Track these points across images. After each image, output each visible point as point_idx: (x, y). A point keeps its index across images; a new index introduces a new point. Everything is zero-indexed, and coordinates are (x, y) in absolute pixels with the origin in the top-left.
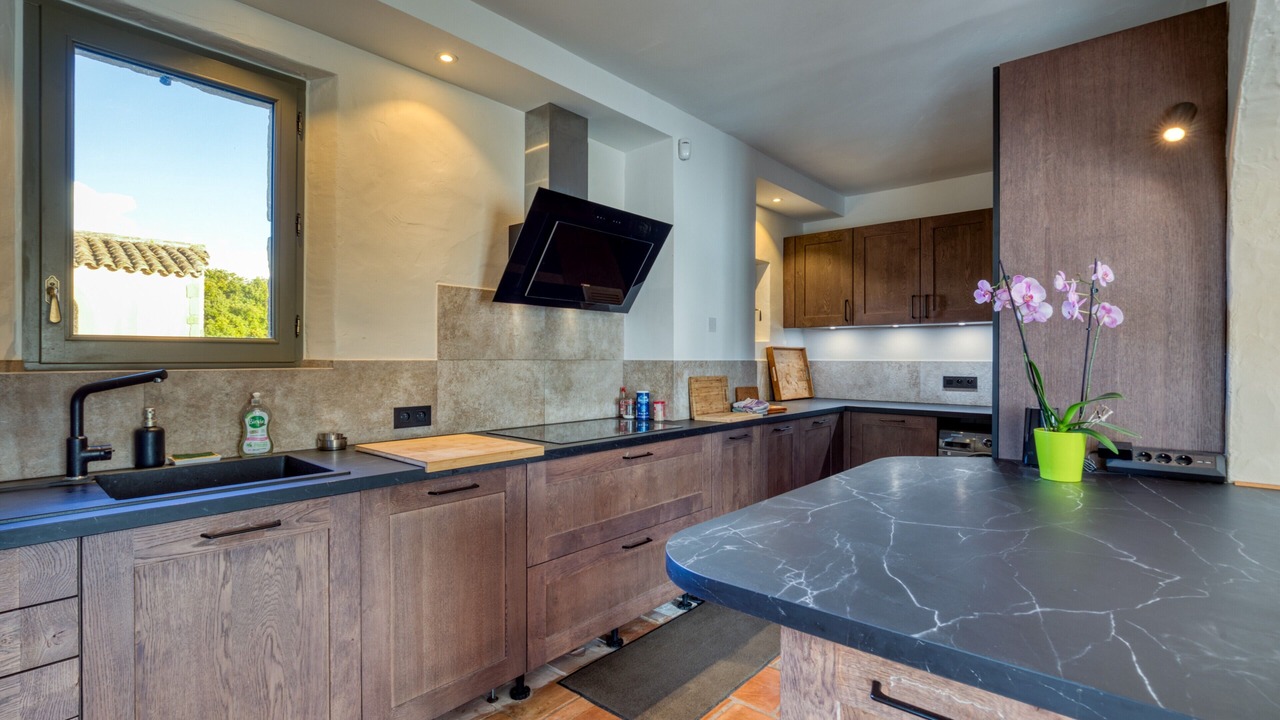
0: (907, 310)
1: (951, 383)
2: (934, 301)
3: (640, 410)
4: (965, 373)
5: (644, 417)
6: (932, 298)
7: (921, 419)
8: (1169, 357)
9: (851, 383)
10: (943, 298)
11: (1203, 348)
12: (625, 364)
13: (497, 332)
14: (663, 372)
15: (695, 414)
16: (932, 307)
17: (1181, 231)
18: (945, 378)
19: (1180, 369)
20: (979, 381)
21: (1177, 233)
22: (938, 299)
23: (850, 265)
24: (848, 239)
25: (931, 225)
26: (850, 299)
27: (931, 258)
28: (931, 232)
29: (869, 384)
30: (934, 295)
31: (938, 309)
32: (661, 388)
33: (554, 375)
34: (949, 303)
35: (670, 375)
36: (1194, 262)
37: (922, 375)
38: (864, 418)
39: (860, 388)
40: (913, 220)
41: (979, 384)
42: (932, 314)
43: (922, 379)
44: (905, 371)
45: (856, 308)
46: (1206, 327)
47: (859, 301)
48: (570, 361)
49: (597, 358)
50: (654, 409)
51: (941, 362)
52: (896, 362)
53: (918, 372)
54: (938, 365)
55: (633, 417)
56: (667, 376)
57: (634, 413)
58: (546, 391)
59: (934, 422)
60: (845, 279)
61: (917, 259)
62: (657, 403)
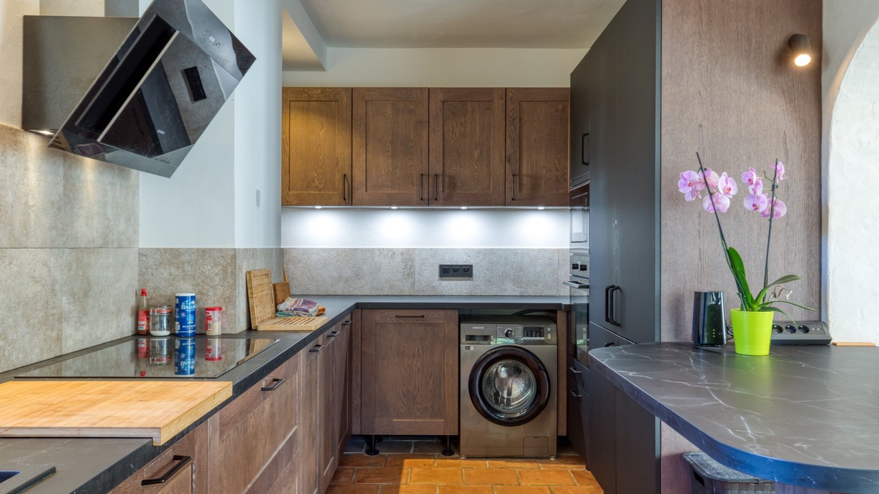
0: (414, 191)
1: (448, 271)
2: (443, 181)
3: (183, 322)
4: (461, 261)
5: (190, 332)
6: (441, 177)
7: (442, 313)
8: (787, 244)
9: (335, 274)
10: (452, 178)
11: (808, 237)
12: (142, 254)
13: (10, 199)
14: (216, 265)
15: (256, 323)
16: (441, 189)
17: (794, 140)
18: (441, 266)
19: (794, 254)
20: (474, 269)
21: (792, 141)
22: (447, 179)
23: (349, 133)
24: (346, 100)
25: (441, 97)
26: (348, 173)
27: (440, 134)
28: (440, 105)
29: (357, 276)
30: (443, 175)
31: (447, 191)
32: (214, 287)
33: (73, 273)
34: (458, 184)
35: (229, 270)
36: (803, 167)
37: (417, 263)
38: (378, 316)
39: (347, 280)
40: (421, 89)
41: (474, 272)
42: (441, 196)
43: (417, 268)
44: (398, 259)
45: (355, 185)
46: (810, 220)
47: (359, 176)
48: (89, 250)
49: (115, 245)
50: (209, 318)
51: (437, 249)
52: (388, 250)
53: (412, 260)
54: (434, 253)
55: (166, 333)
56: (225, 271)
57: (171, 325)
58: (64, 298)
59: (455, 315)
60: (342, 150)
61: (425, 134)
62: (213, 309)
